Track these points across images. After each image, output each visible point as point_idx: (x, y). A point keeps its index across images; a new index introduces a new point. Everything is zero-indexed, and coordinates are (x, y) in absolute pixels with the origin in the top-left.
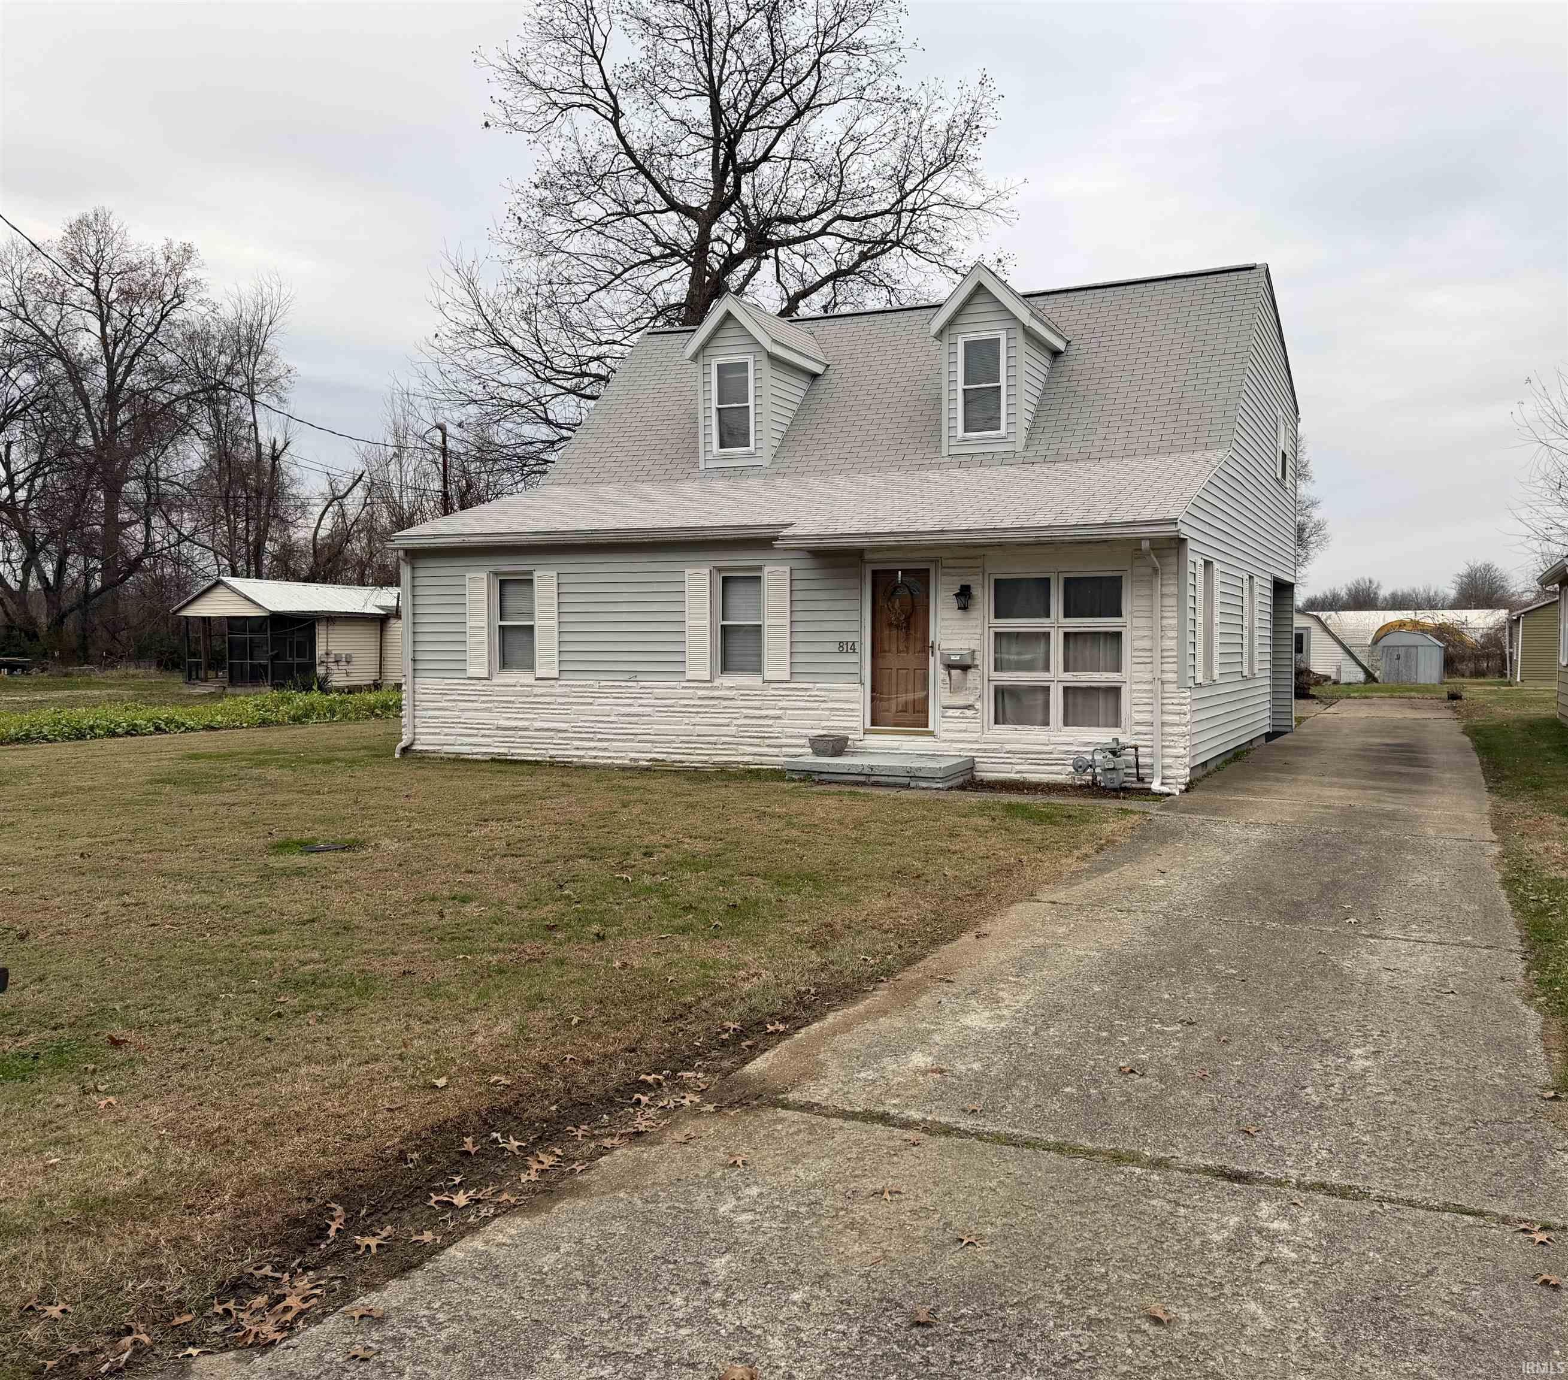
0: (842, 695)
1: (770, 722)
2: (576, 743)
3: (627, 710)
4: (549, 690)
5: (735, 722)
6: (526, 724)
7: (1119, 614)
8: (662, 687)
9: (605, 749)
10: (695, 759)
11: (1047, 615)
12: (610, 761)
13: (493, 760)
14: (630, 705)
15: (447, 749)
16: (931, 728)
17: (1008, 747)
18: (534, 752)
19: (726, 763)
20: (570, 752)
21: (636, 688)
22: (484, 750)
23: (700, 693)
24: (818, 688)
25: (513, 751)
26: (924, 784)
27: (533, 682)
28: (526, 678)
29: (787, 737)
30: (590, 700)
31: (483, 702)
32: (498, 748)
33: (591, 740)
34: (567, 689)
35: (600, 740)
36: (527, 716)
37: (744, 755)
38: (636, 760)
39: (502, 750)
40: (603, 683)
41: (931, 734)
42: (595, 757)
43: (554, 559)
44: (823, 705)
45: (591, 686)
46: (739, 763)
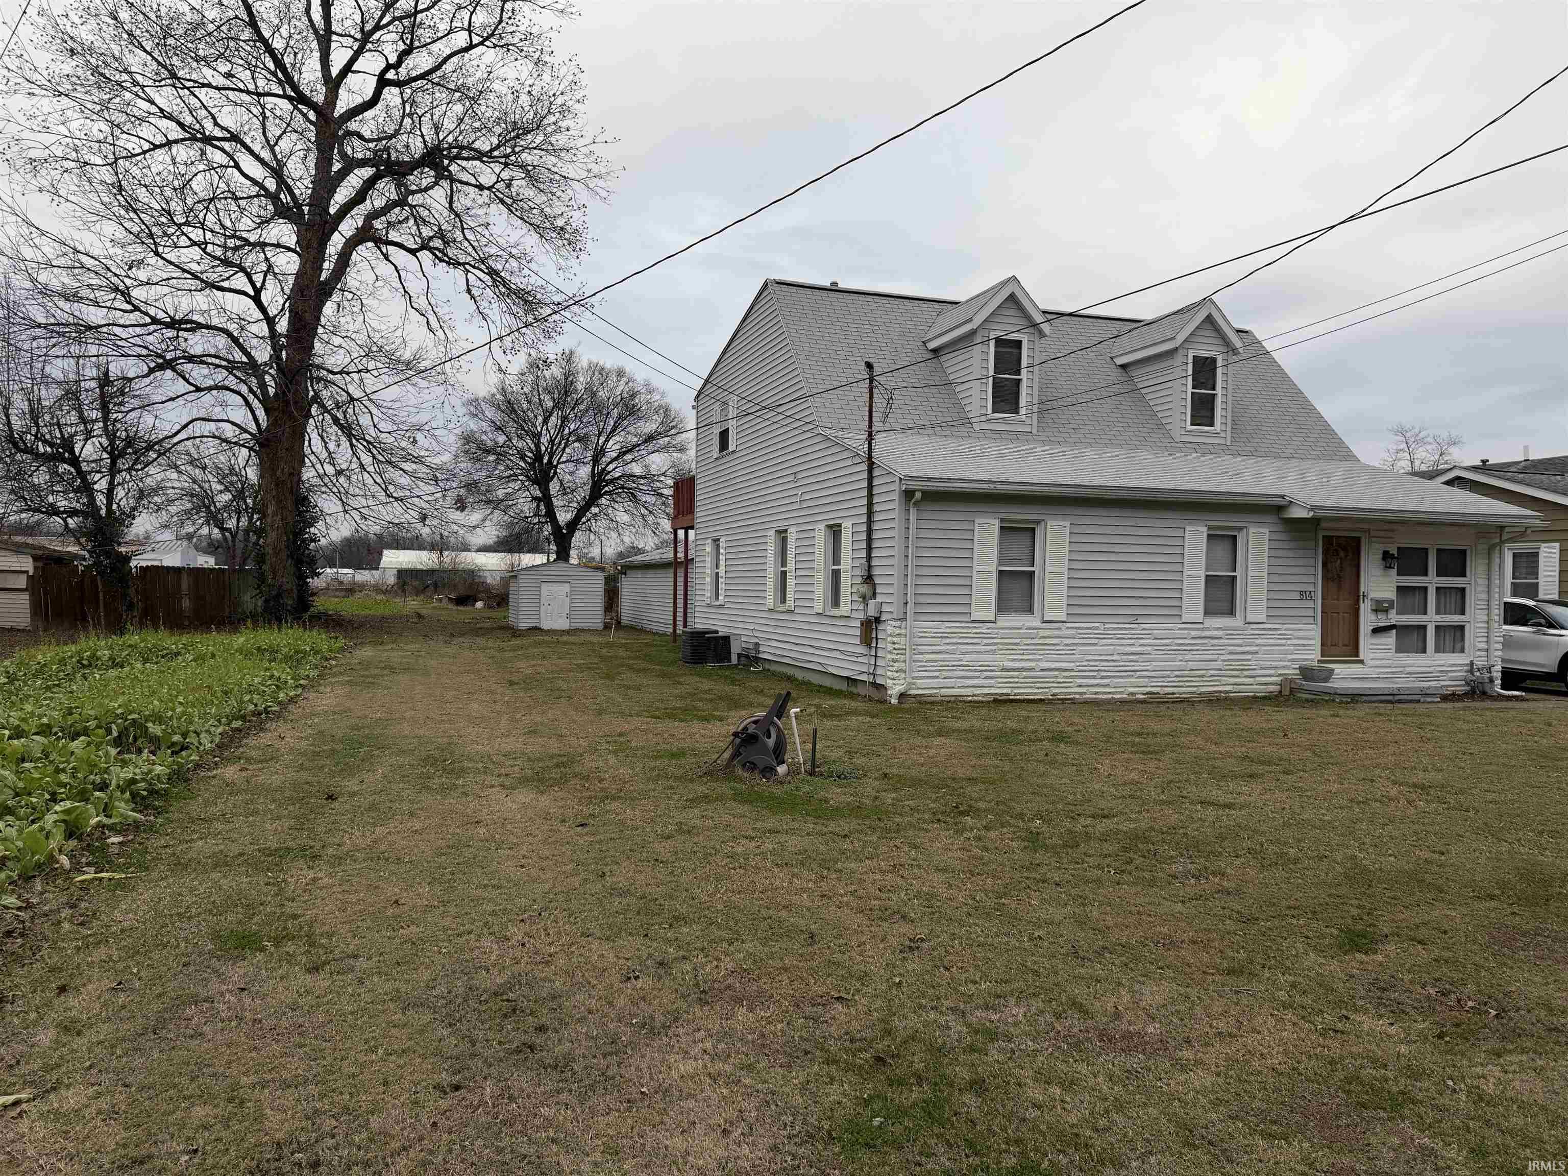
0: (1301, 634)
1: (1249, 657)
2: (1079, 681)
3: (1129, 649)
4: (1057, 633)
5: (1222, 657)
6: (1033, 664)
7: (1464, 575)
8: (1159, 628)
9: (1107, 685)
10: (1184, 691)
11: (1426, 574)
12: (1110, 696)
13: (995, 701)
14: (1133, 645)
15: (944, 692)
16: (1361, 657)
17: (1409, 669)
18: (1036, 691)
19: (1210, 692)
20: (1073, 690)
21: (1138, 629)
22: (986, 691)
23: (1193, 633)
24: (1283, 628)
25: (1016, 691)
26: (1429, 699)
27: (1039, 624)
28: (1033, 621)
29: (1262, 668)
30: (1096, 641)
31: (987, 644)
32: (1000, 688)
33: (1094, 677)
34: (1073, 632)
35: (1102, 678)
36: (1031, 657)
37: (1225, 686)
38: (1133, 694)
39: (1005, 691)
40: (1107, 626)
41: (1361, 662)
42: (1096, 693)
43: (1068, 510)
44: (1289, 642)
45: (1097, 628)
46: (1220, 692)
